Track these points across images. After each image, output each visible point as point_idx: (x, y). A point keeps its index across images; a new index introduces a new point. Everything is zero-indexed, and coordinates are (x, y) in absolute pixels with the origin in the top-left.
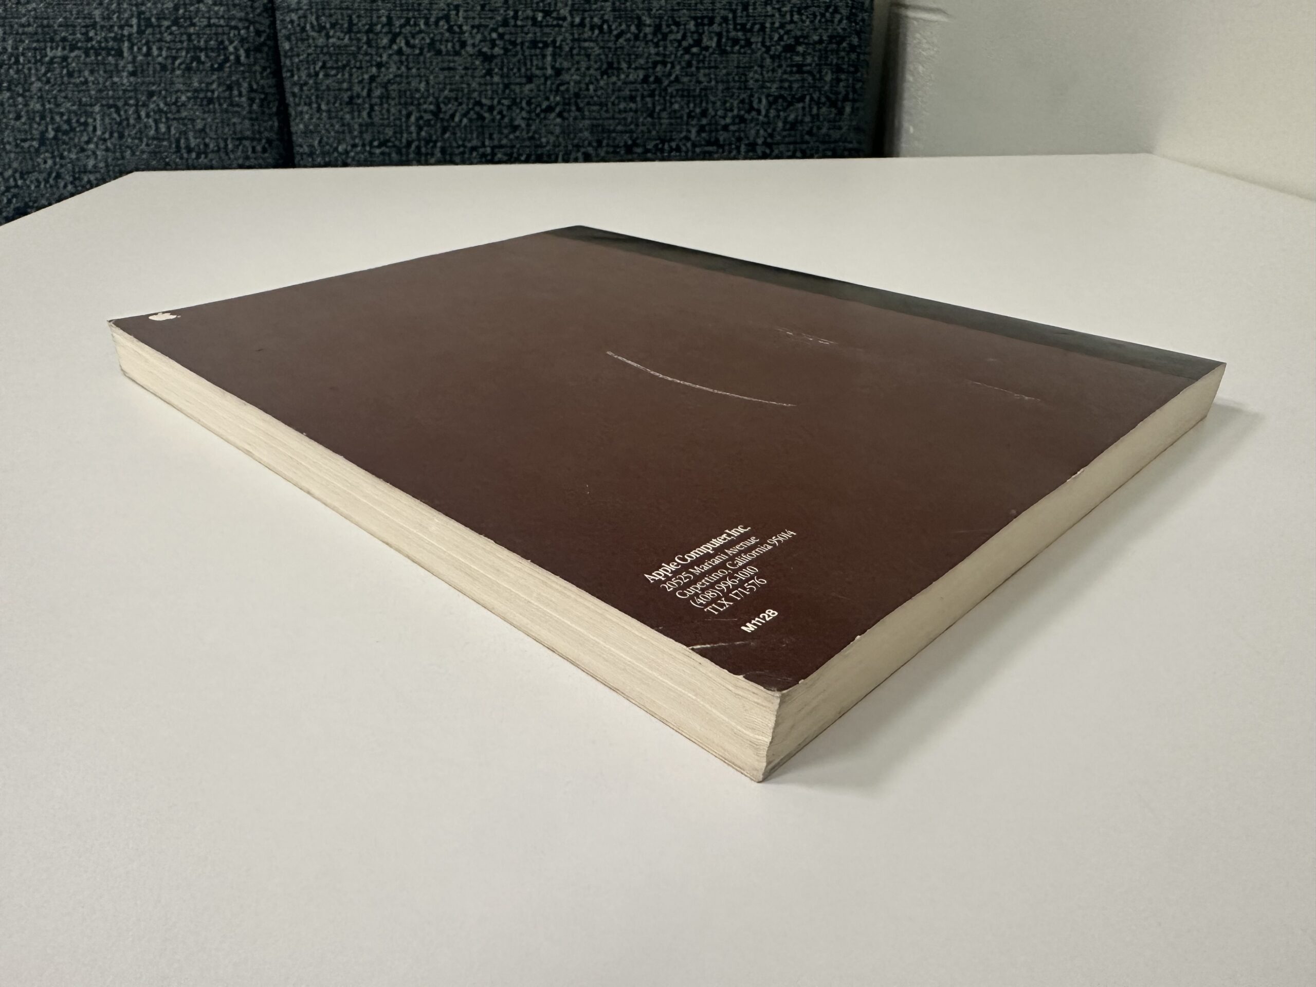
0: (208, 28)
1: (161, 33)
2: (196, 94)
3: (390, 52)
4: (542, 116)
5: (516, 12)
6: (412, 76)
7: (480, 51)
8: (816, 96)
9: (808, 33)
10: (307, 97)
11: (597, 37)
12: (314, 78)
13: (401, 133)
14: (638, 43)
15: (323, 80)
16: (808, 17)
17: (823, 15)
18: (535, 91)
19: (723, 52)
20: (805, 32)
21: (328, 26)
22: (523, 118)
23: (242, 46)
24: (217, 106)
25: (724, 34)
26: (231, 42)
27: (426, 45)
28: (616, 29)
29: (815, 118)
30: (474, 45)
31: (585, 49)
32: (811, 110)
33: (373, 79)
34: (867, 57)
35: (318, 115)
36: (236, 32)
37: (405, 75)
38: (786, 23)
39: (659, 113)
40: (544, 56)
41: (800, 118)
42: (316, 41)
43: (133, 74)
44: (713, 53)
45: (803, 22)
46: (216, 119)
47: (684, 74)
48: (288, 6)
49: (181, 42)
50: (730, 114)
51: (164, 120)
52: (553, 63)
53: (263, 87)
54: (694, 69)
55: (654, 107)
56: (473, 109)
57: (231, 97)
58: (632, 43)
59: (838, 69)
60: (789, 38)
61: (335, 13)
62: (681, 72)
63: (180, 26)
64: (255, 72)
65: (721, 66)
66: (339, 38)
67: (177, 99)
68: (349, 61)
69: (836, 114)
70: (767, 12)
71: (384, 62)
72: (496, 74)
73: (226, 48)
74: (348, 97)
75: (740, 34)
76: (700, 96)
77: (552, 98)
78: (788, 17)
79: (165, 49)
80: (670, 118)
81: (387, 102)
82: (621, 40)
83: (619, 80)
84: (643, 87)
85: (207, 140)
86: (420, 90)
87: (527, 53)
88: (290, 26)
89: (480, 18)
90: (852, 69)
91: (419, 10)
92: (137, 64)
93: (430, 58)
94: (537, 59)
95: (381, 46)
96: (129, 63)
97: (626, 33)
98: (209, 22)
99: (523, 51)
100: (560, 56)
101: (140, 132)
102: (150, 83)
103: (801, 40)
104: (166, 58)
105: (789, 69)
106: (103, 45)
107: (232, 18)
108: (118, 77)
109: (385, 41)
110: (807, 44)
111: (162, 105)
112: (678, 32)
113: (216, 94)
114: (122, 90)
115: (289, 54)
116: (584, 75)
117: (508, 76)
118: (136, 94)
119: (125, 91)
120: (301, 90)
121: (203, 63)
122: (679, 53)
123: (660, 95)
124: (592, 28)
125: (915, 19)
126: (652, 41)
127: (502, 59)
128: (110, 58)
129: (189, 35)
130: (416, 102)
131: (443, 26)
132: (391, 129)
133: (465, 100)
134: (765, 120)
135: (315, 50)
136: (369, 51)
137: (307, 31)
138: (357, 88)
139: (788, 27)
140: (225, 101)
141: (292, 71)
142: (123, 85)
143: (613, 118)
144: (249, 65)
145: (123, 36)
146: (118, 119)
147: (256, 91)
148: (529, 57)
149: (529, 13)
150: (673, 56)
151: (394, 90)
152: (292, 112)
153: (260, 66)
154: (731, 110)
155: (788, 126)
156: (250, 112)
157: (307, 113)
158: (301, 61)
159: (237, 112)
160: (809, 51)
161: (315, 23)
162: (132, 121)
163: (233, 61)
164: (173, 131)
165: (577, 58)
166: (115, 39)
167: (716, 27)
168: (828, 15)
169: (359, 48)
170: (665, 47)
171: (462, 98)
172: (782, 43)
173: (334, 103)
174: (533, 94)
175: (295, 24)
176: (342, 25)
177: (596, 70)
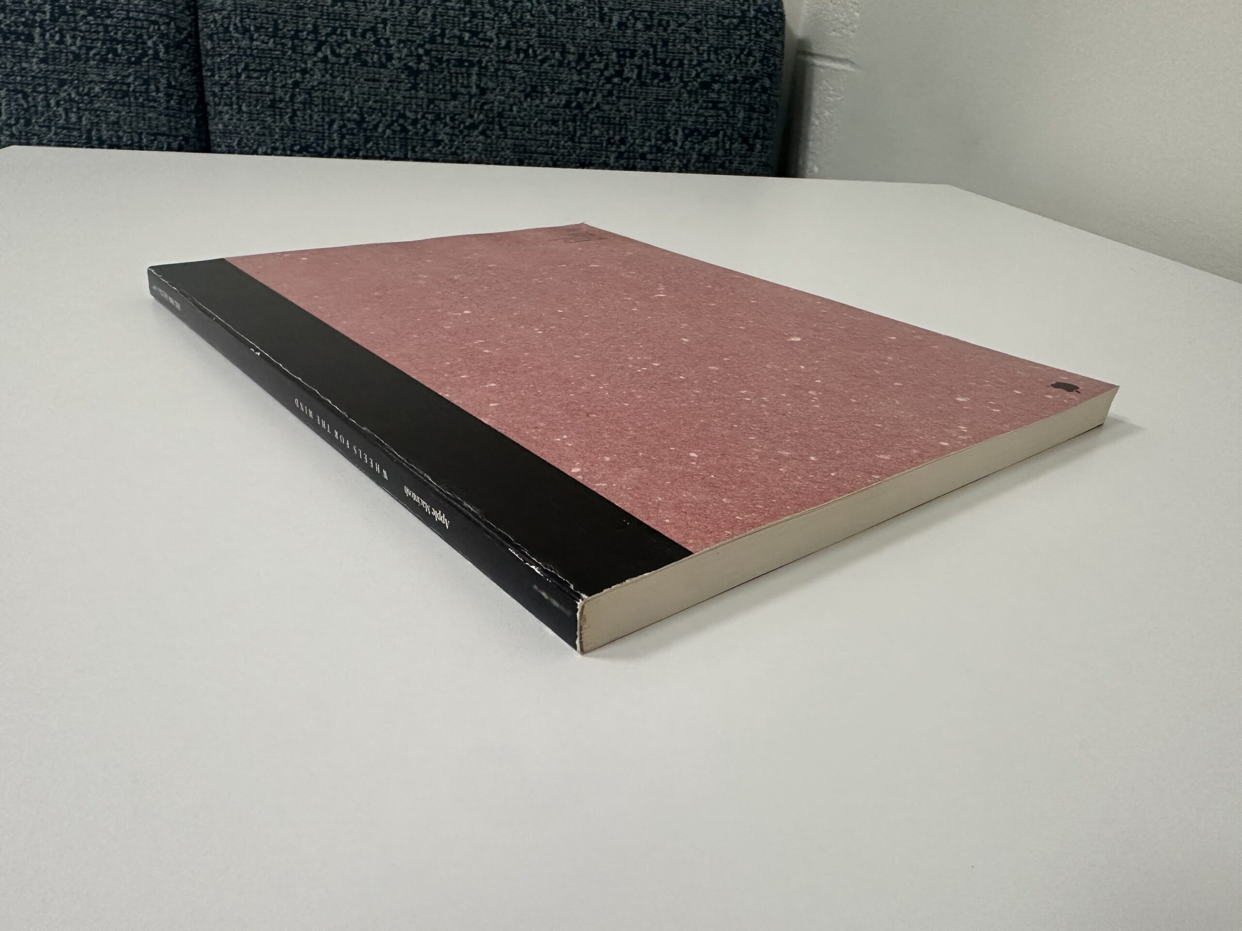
0: (126, 21)
1: (75, 21)
2: (111, 87)
3: (315, 59)
4: (466, 132)
5: (443, 30)
6: (336, 85)
7: (405, 65)
8: (729, 132)
9: (724, 72)
10: (227, 95)
11: (522, 60)
12: (235, 79)
13: (323, 139)
14: (561, 69)
15: (244, 81)
16: (723, 57)
17: (738, 57)
18: (459, 106)
19: (643, 84)
20: (721, 71)
21: (252, 28)
22: (447, 134)
23: (162, 42)
24: (132, 99)
25: (645, 66)
26: (150, 37)
27: (352, 56)
28: (541, 54)
29: (727, 152)
30: (400, 59)
31: (510, 70)
32: (724, 146)
33: (296, 84)
34: (777, 99)
35: (238, 117)
36: (156, 27)
37: (328, 83)
38: (704, 61)
39: (579, 138)
40: (469, 75)
41: (713, 151)
42: (240, 43)
43: (43, 61)
44: (632, 85)
45: (720, 61)
46: (131, 112)
47: (605, 102)
48: (212, 6)
49: (97, 32)
50: (648, 143)
51: (75, 110)
52: (478, 83)
53: (182, 84)
54: (614, 98)
55: (575, 132)
56: (396, 121)
57: (147, 91)
58: (556, 68)
59: (752, 109)
60: (705, 76)
61: (260, 17)
62: (603, 100)
63: (96, 18)
64: (175, 68)
65: (641, 97)
66: (263, 42)
67: (90, 89)
68: (272, 65)
69: (747, 150)
70: (685, 49)
71: (308, 70)
72: (422, 88)
73: (144, 43)
74: (270, 100)
75: (660, 67)
76: (619, 124)
77: (476, 116)
78: (705, 55)
79: (79, 38)
80: (590, 143)
81: (310, 109)
82: (546, 65)
83: (542, 103)
84: (565, 112)
85: (121, 133)
86: (344, 99)
87: (452, 71)
88: (212, 26)
89: (408, 33)
90: (763, 109)
91: (346, 21)
92: (48, 51)
93: (355, 68)
94: (463, 77)
95: (305, 52)
96: (40, 49)
97: (551, 59)
98: (128, 14)
99: (449, 69)
100: (485, 75)
101: (49, 120)
102: (62, 72)
103: (717, 78)
104: (80, 48)
105: (705, 105)
106: (13, 29)
107: (154, 13)
108: (27, 62)
109: (310, 48)
110: (723, 83)
111: (73, 96)
112: (600, 62)
113: (131, 89)
114: (32, 76)
115: (210, 53)
116: (508, 97)
117: (433, 92)
118: (45, 81)
119: (34, 77)
120: (222, 90)
121: (120, 56)
122: (601, 83)
123: (581, 120)
124: (518, 52)
125: (822, 67)
126: (575, 68)
127: (428, 75)
128: (19, 43)
129: (106, 27)
130: (339, 111)
131: (370, 38)
132: (314, 134)
133: (389, 112)
134: (681, 151)
135: (238, 52)
136: (294, 56)
137: (230, 32)
138: (279, 92)
139: (706, 65)
140: (141, 95)
141: (212, 71)
142: (33, 71)
143: (535, 140)
144: (168, 61)
145: (34, 21)
146: (25, 106)
147: (174, 87)
148: (454, 75)
149: (456, 32)
150: (595, 85)
151: (317, 97)
152: (210, 109)
153: (179, 63)
154: (650, 140)
155: (702, 158)
156: (167, 108)
157: (227, 113)
158: (222, 61)
159: (152, 107)
160: (724, 89)
161: (239, 25)
162: (40, 108)
163: (151, 57)
164: (84, 123)
165: (502, 79)
166: (25, 24)
167: (636, 60)
168: (743, 57)
169: (284, 53)
170: (588, 76)
171: (386, 109)
172: (699, 80)
173: (256, 106)
174: (457, 111)
175: (218, 25)
176: (268, 28)
177: (521, 91)
